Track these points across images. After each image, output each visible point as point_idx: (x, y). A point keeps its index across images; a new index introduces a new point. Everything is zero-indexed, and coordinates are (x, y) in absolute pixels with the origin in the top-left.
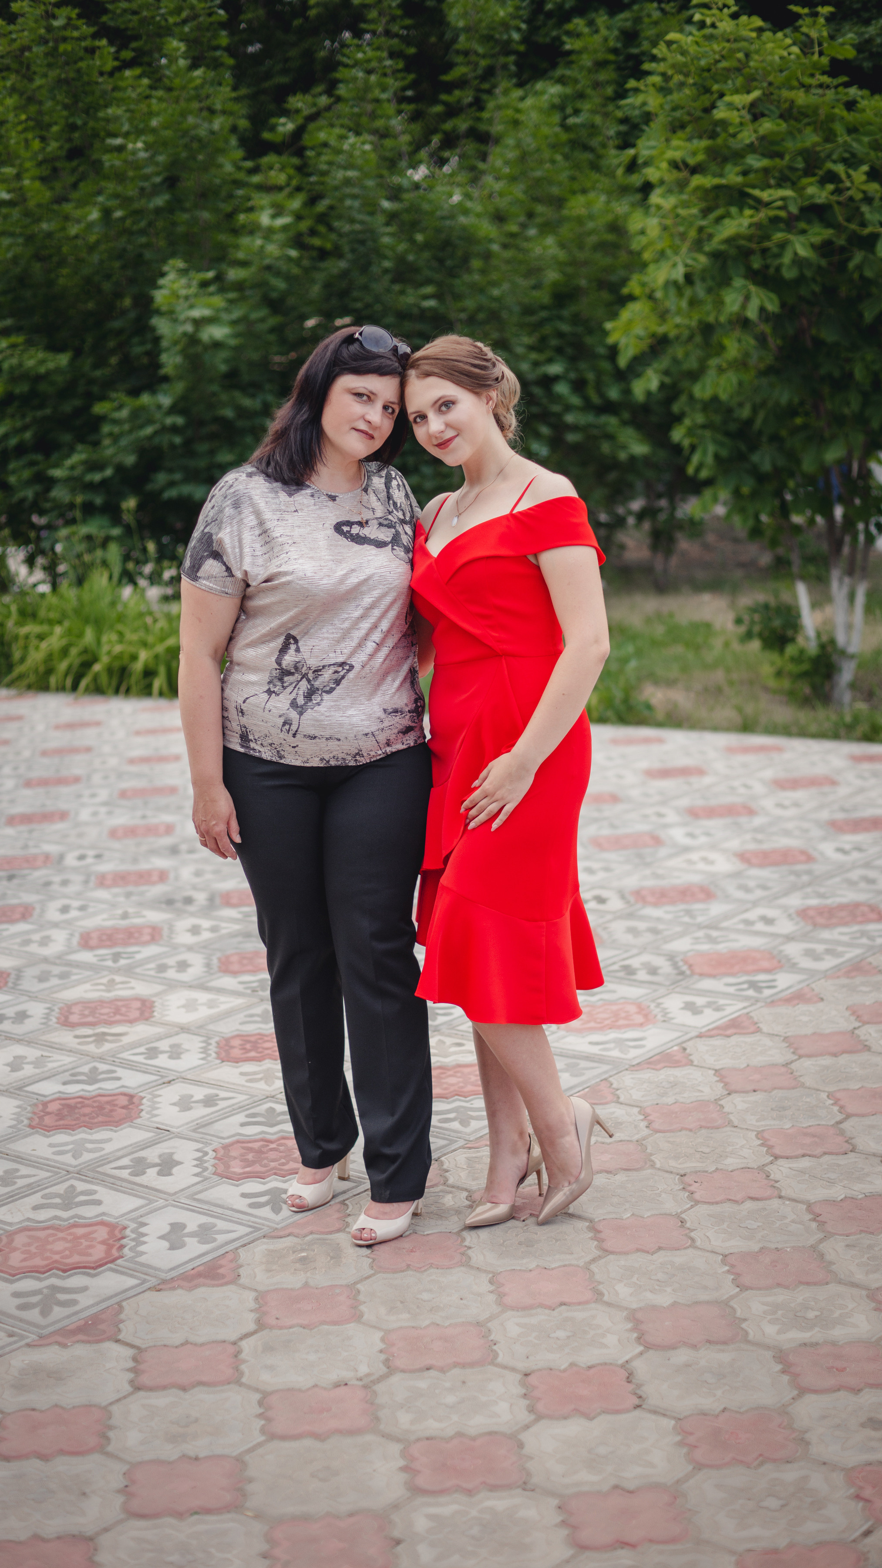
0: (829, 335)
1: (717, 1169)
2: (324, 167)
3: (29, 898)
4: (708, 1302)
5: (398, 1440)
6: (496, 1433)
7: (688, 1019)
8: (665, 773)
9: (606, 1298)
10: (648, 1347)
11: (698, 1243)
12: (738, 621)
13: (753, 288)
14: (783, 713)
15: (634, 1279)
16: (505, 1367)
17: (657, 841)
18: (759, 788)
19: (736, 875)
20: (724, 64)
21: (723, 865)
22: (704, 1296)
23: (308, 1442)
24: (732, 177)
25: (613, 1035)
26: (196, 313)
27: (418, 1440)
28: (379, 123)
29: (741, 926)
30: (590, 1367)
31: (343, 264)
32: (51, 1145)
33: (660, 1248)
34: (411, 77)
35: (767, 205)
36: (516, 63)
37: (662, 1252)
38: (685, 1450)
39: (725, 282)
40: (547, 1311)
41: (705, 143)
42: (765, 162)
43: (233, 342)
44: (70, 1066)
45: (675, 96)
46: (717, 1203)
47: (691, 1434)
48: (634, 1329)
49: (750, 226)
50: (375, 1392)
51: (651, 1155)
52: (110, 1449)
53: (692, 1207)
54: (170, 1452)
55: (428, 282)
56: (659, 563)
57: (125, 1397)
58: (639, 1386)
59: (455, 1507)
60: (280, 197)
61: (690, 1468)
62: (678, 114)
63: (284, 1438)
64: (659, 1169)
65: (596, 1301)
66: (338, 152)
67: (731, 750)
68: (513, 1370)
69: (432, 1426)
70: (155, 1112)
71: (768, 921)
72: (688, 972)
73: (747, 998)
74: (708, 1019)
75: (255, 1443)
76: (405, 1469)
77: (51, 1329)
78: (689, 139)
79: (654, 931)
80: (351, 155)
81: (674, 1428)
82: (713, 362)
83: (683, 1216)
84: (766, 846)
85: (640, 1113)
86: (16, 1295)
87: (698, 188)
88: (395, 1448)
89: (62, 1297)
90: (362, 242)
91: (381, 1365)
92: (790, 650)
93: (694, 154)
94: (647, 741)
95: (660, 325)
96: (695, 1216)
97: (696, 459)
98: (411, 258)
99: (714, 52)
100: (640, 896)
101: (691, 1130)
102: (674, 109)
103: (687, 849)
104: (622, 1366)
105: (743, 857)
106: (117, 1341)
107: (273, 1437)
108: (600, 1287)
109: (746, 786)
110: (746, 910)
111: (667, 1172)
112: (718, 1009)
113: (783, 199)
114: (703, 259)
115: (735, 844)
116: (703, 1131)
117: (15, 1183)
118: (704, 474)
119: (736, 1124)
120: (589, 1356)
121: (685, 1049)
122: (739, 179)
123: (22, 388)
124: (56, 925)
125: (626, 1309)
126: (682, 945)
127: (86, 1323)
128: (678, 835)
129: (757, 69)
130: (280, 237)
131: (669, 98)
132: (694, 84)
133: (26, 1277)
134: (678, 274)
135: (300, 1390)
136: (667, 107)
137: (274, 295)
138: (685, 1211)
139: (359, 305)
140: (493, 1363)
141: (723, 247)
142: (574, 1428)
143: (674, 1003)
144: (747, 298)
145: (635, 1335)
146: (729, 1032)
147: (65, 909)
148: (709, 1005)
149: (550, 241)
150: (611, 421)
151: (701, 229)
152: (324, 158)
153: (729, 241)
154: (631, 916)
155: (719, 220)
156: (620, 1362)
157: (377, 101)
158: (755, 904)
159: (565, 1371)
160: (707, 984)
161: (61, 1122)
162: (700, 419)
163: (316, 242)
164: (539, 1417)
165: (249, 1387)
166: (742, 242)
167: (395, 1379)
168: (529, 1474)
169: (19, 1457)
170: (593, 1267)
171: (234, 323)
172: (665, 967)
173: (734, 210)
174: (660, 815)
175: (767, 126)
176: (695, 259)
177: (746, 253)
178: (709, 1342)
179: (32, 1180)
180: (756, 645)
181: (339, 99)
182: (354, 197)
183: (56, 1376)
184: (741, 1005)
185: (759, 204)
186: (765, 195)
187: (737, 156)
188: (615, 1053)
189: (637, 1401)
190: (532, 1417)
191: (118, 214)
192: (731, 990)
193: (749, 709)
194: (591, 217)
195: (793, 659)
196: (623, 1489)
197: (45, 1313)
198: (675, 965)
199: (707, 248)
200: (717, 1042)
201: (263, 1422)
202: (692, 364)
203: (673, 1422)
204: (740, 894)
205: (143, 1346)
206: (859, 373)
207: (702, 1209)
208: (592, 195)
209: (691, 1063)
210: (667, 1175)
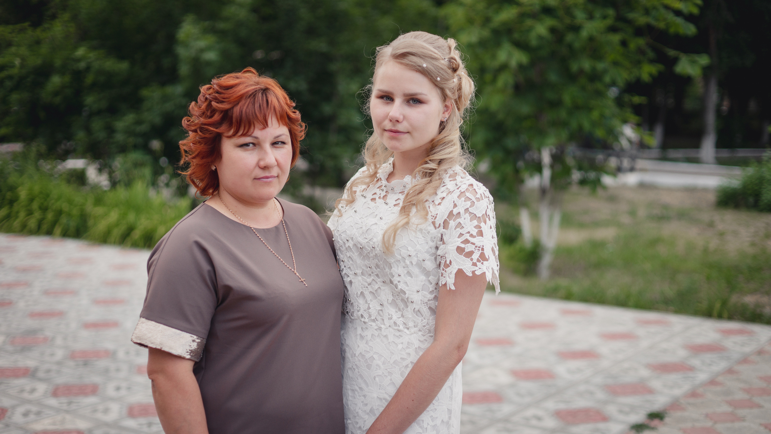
0: (553, 77)
3: (96, 379)
13: (514, 50)
14: (516, 281)
18: (514, 328)
19: (513, 385)
21: (504, 379)
29: (523, 421)
31: (279, 23)
39: (499, 46)
49: (516, 15)
55: (324, 34)
71: (539, 419)
79: (473, 422)
84: (527, 366)
92: (518, 245)
98: (314, 23)
103: (480, 366)
105: (514, 373)
109: (506, 326)
110: (524, 410)
114: (488, 33)
115: (508, 364)
123: (102, 79)
124: (112, 399)
130: (247, 8)
137: (241, 37)
141: (499, 27)
144: (511, 56)
147: (118, 389)
151: (486, 16)
153: (503, 23)
155: (498, 11)
158: (528, 405)
163: (264, 10)
166: (510, 24)
171: (219, 51)
177: (510, 31)
194: (411, 7)
195: (518, 251)
199: (490, 26)
204: (517, 399)
206: (567, 98)
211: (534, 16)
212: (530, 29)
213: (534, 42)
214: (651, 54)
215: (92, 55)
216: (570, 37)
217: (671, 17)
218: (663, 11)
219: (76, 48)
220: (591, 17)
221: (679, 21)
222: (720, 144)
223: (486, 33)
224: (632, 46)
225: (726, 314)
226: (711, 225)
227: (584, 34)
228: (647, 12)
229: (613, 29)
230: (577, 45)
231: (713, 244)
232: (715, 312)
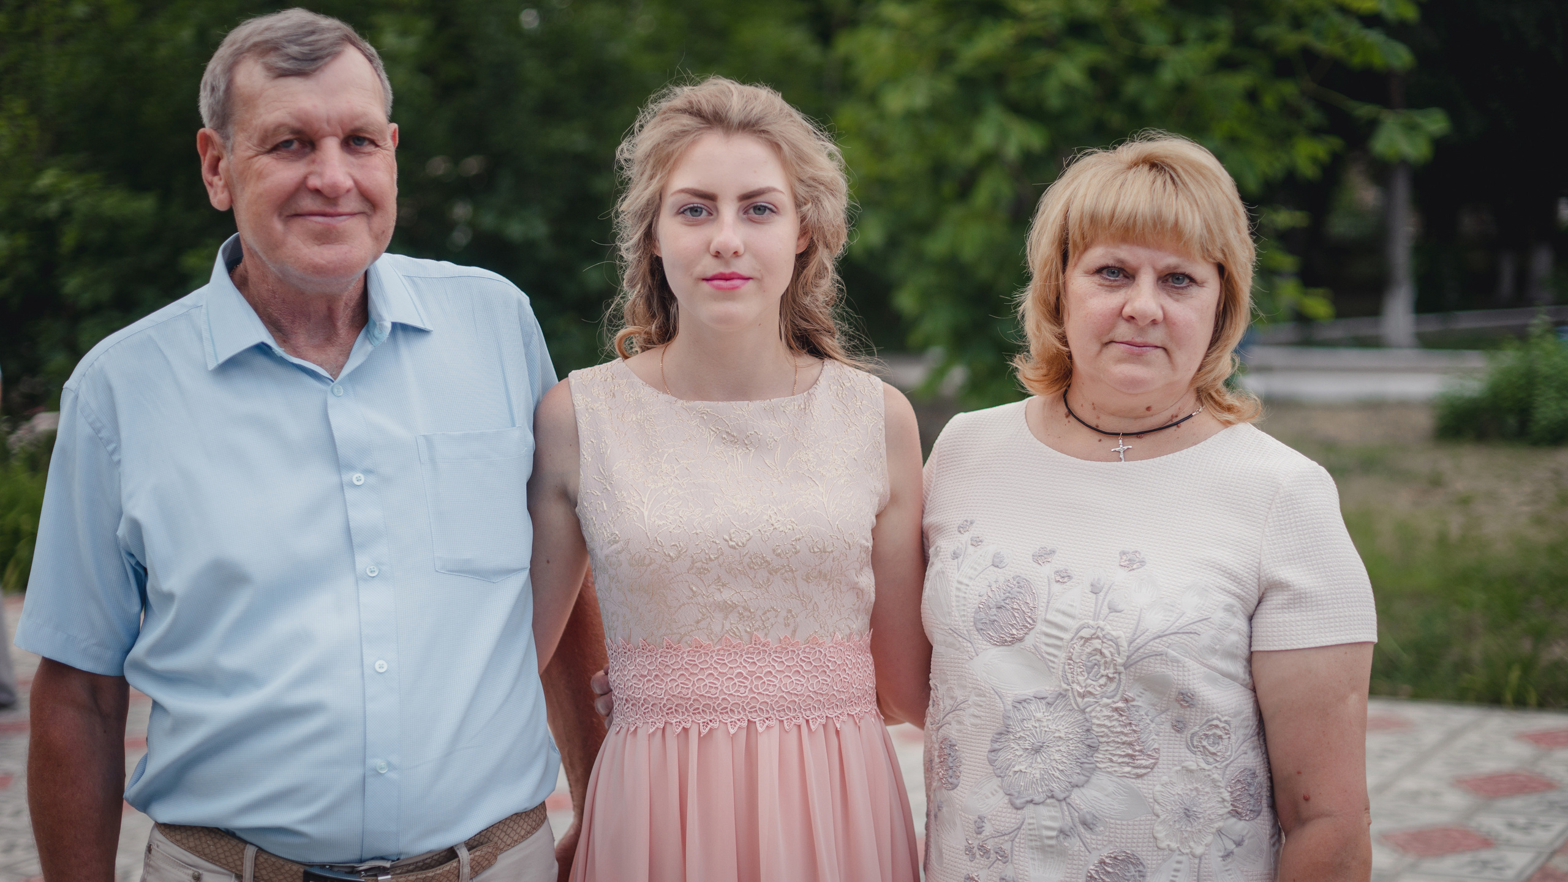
13: (1011, 121)
31: (479, 96)
39: (978, 113)
95: (881, 163)
98: (557, 91)
114: (951, 85)
134: (921, 102)
141: (973, 70)
144: (1003, 134)
151: (942, 47)
153: (984, 63)
155: (968, 37)
162: (933, 280)
166: (998, 64)
176: (940, 85)
177: (1000, 80)
199: (953, 70)
202: (920, 212)
211: (1051, 42)
212: (1044, 72)
213: (1054, 101)
214: (1313, 116)
215: (73, 184)
216: (1133, 87)
217: (1354, 30)
218: (1336, 18)
219: (38, 171)
220: (1178, 40)
221: (1374, 37)
222: (1423, 305)
223: (945, 86)
224: (1269, 101)
225: (1533, 697)
226: (1436, 482)
227: (1167, 76)
228: (1297, 23)
229: (1226, 64)
230: (1150, 103)
231: (1455, 524)
232: (1509, 697)
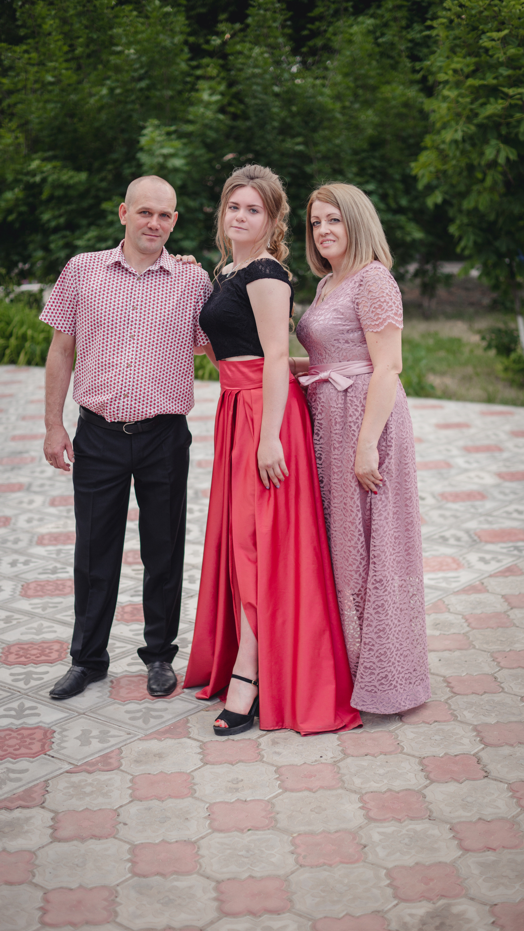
1: (510, 650)
2: (240, 66)
4: (516, 722)
5: (355, 792)
6: (409, 789)
7: (481, 566)
8: (447, 426)
9: (459, 719)
10: (487, 745)
11: (506, 690)
12: (483, 338)
13: (502, 146)
14: (511, 393)
15: (473, 709)
16: (409, 755)
17: (449, 466)
18: (503, 436)
19: (497, 486)
20: (486, 13)
21: (489, 480)
22: (513, 719)
23: (306, 793)
24: (490, 80)
25: (441, 575)
26: (165, 151)
27: (366, 793)
28: (271, 40)
29: (504, 515)
30: (456, 756)
31: (248, 123)
32: (131, 630)
33: (485, 692)
34: (290, 14)
35: (511, 97)
36: (353, 7)
37: (486, 695)
38: (515, 800)
39: (486, 142)
40: (427, 725)
41: (474, 60)
42: (510, 72)
43: (186, 168)
44: (133, 587)
45: (457, 32)
46: (513, 668)
47: (517, 792)
48: (477, 736)
49: (503, 108)
50: (339, 767)
51: (472, 641)
52: (196, 795)
53: (499, 670)
54: (231, 798)
55: (299, 135)
56: (426, 303)
57: (199, 768)
58: (485, 766)
59: (393, 829)
60: (213, 83)
61: (519, 809)
62: (457, 42)
63: (292, 790)
64: (478, 649)
65: (454, 720)
66: (249, 57)
67: (483, 414)
68: (413, 756)
69: (374, 786)
70: (187, 613)
72: (478, 540)
73: (514, 556)
74: (493, 567)
75: (277, 793)
76: (362, 808)
77: (151, 731)
78: (464, 57)
79: (455, 517)
80: (256, 60)
81: (507, 788)
82: (475, 188)
83: (495, 675)
84: (513, 469)
85: (462, 618)
86: (127, 712)
87: (470, 86)
88: (355, 797)
89: (154, 713)
90: (262, 111)
91: (340, 753)
92: (513, 356)
93: (468, 66)
94: (434, 407)
95: (444, 165)
96: (502, 675)
97: (463, 244)
98: (289, 120)
99: (480, 6)
100: (444, 496)
101: (493, 628)
102: (455, 38)
103: (466, 470)
104: (474, 755)
105: (500, 475)
106: (189, 738)
107: (286, 790)
108: (455, 713)
109: (496, 435)
110: (506, 506)
111: (483, 651)
112: (499, 561)
113: (520, 94)
114: (473, 128)
115: (494, 468)
116: (500, 629)
117: (114, 651)
118: (467, 252)
119: (518, 625)
120: (455, 750)
121: (483, 583)
122: (495, 82)
123: (59, 193)
125: (471, 725)
126: (472, 525)
127: (170, 728)
128: (460, 461)
129: (505, 17)
130: (214, 107)
131: (451, 32)
132: (467, 24)
133: (131, 702)
134: (459, 136)
135: (297, 765)
136: (451, 38)
137: (209, 141)
138: (496, 673)
139: (258, 148)
140: (401, 752)
141: (485, 121)
142: (452, 787)
143: (473, 557)
144: (498, 152)
145: (479, 739)
146: (507, 574)
148: (493, 559)
149: (370, 112)
150: (402, 219)
151: (471, 110)
152: (240, 60)
153: (489, 118)
154: (440, 508)
155: (482, 105)
156: (472, 753)
157: (269, 27)
158: (511, 502)
159: (442, 757)
160: (490, 547)
161: (134, 618)
162: (465, 220)
163: (232, 109)
164: (432, 782)
165: (268, 763)
166: (496, 119)
167: (349, 760)
168: (431, 811)
169: (146, 799)
170: (449, 701)
171: (186, 157)
172: (465, 537)
173: (492, 100)
174: (448, 450)
175: (512, 51)
176: (468, 128)
177: (497, 126)
178: (520, 743)
179: (124, 649)
180: (492, 353)
181: (248, 26)
182: (258, 84)
183: (160, 756)
184: (511, 559)
185: (506, 96)
186: (511, 91)
187: (493, 67)
188: (444, 585)
189: (485, 774)
190: (428, 782)
191: (118, 91)
192: (504, 551)
193: (491, 388)
194: (394, 98)
195: (514, 362)
196: (484, 820)
197: (146, 722)
198: (470, 536)
199: (475, 121)
200: (501, 579)
201: (279, 782)
202: (462, 188)
203: (506, 785)
204: (501, 497)
205: (205, 741)
207: (505, 672)
208: (394, 85)
209: (487, 591)
210: (483, 653)
212: (519, 123)
215: (48, 167)
219: (28, 158)
